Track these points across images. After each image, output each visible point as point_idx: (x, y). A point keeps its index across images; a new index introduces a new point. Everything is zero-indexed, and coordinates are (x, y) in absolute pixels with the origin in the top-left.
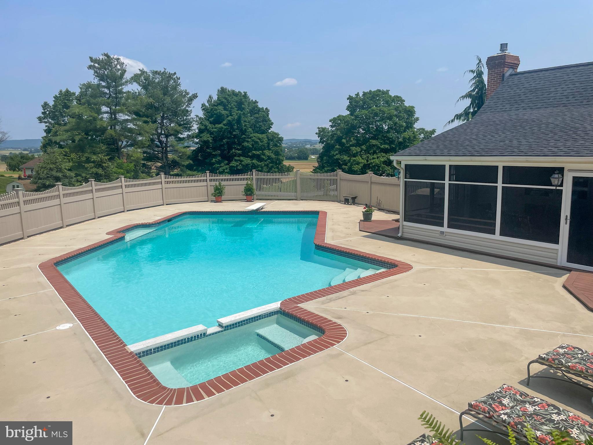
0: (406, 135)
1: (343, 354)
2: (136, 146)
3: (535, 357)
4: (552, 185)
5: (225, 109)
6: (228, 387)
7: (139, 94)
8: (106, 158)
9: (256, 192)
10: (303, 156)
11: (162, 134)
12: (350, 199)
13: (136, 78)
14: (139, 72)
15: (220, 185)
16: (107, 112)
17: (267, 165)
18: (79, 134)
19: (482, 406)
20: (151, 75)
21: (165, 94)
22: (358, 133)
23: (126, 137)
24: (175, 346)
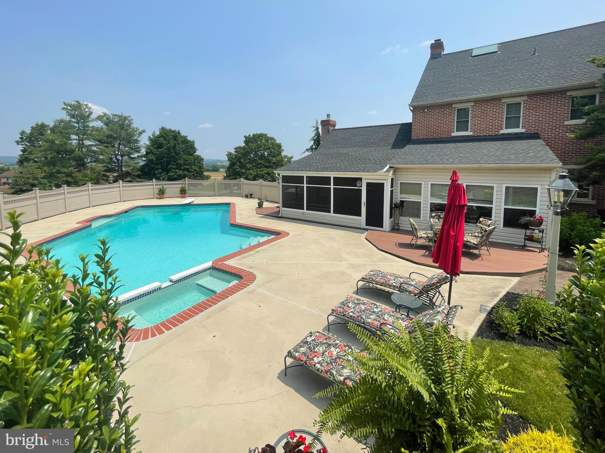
0: (278, 158)
1: (256, 290)
2: (98, 162)
3: (360, 278)
4: (357, 186)
5: (165, 140)
6: (181, 322)
7: (102, 129)
8: (75, 170)
9: (188, 192)
10: (215, 169)
11: (118, 154)
12: (249, 195)
13: (99, 118)
14: (103, 115)
15: (163, 188)
16: (76, 139)
17: (193, 175)
18: (52, 153)
19: (339, 309)
20: (111, 117)
21: (121, 129)
22: (250, 156)
23: (90, 156)
24: (138, 298)
